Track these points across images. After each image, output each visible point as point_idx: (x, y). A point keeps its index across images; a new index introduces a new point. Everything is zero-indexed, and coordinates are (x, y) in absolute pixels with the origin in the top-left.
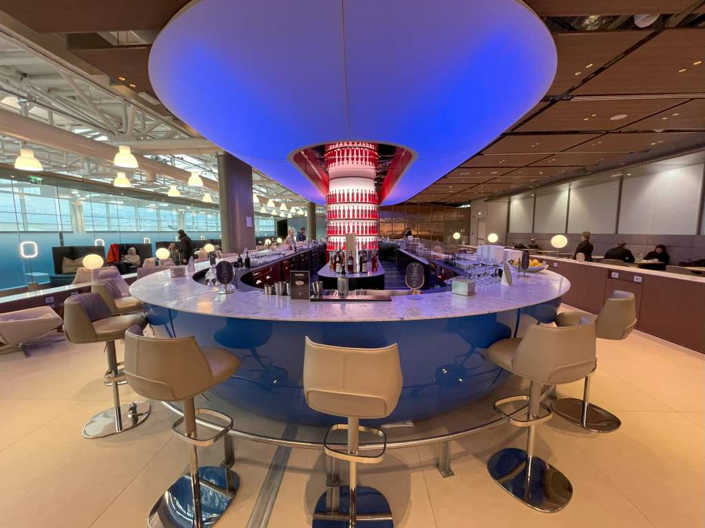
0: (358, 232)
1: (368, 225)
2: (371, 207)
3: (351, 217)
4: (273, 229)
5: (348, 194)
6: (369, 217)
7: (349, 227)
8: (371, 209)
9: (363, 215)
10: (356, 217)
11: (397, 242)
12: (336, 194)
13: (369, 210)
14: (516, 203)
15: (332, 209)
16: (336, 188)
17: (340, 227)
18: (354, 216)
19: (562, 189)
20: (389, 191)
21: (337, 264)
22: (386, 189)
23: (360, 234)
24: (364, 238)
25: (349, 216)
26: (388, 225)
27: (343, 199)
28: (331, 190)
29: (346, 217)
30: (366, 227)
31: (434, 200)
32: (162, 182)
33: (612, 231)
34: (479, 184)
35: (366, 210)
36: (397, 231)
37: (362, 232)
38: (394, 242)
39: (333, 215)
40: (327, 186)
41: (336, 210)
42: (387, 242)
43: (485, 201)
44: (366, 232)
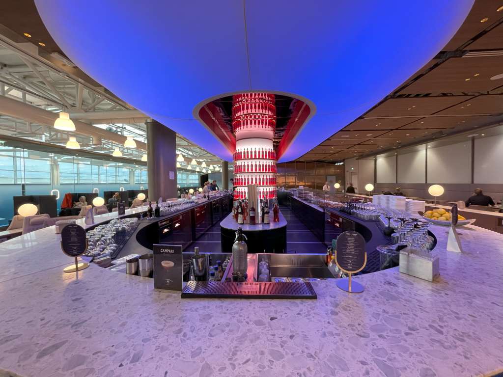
0: (260, 183)
1: (268, 178)
2: (270, 162)
3: (254, 171)
4: (197, 182)
5: (251, 152)
6: (269, 170)
7: (252, 179)
8: (270, 164)
9: (264, 169)
10: (258, 171)
11: (291, 191)
12: (241, 152)
13: (269, 165)
14: (381, 161)
15: (238, 165)
16: (241, 147)
17: (245, 179)
18: (256, 169)
19: (420, 149)
20: (285, 150)
21: (239, 215)
22: (282, 149)
23: (262, 185)
24: (265, 188)
25: (252, 169)
26: (282, 177)
27: (247, 156)
28: (237, 149)
29: (250, 171)
30: (267, 178)
31: (318, 159)
32: (111, 147)
33: (469, 181)
34: (355, 145)
35: (266, 165)
36: (289, 183)
37: (263, 183)
38: (289, 190)
39: (239, 169)
40: (234, 146)
41: (241, 165)
42: (283, 190)
43: (357, 159)
44: (267, 184)
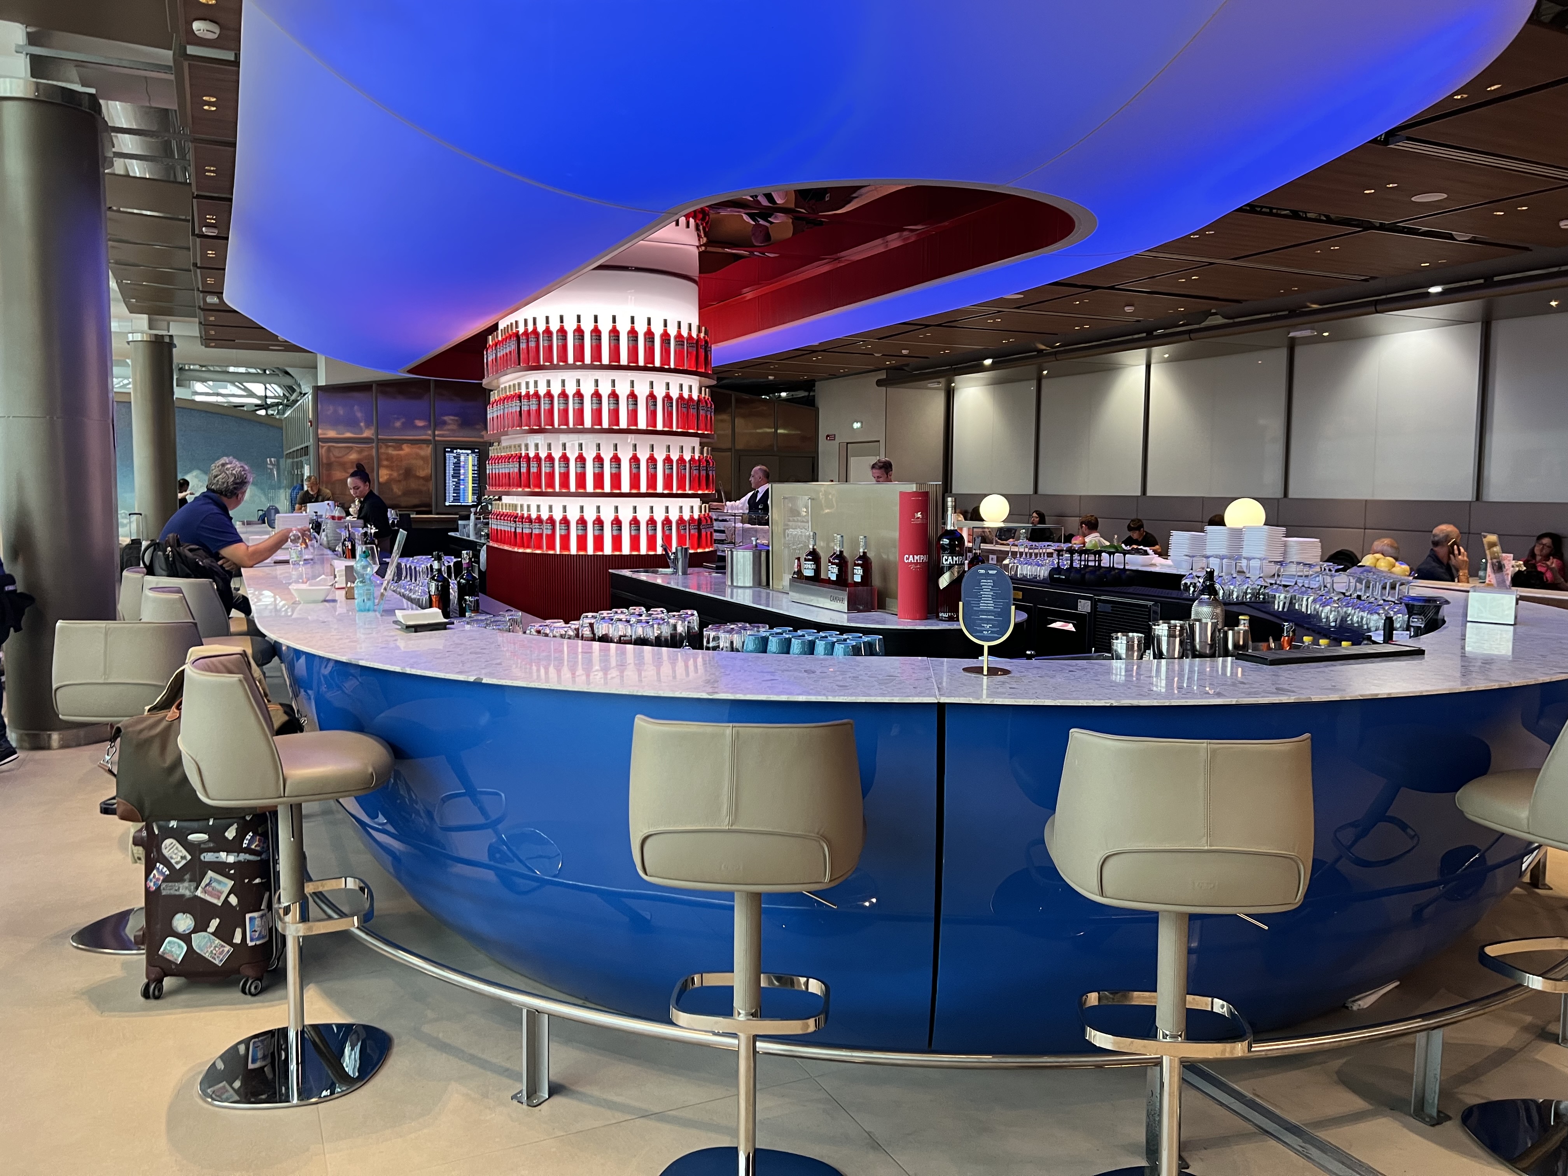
18: (634, 418)
43: (879, 383)
